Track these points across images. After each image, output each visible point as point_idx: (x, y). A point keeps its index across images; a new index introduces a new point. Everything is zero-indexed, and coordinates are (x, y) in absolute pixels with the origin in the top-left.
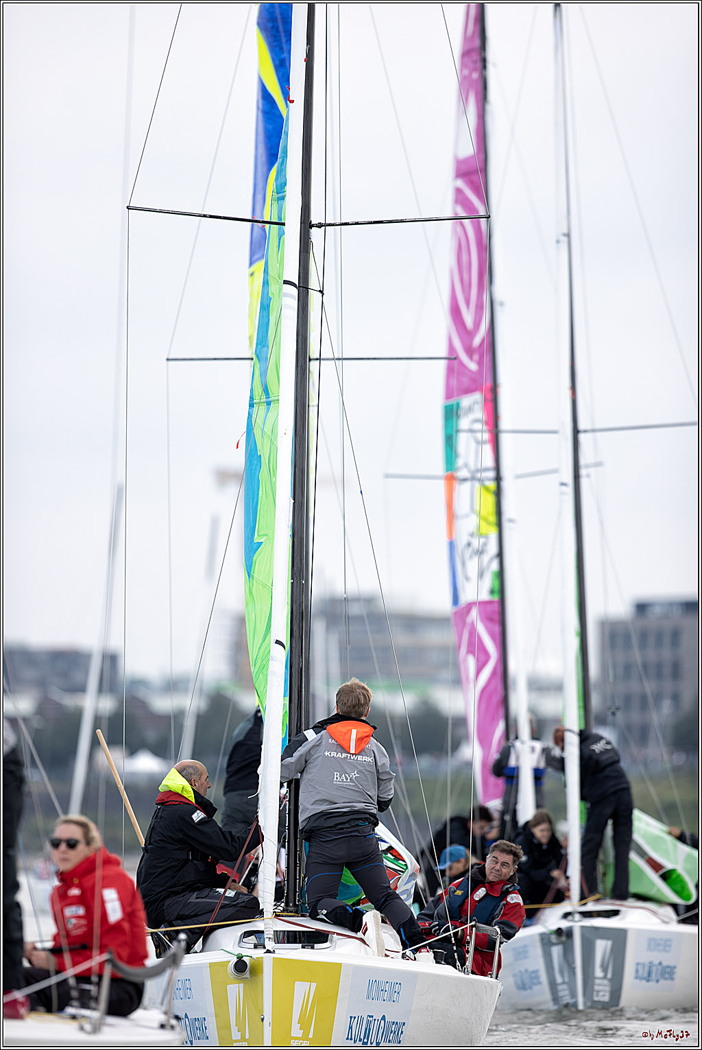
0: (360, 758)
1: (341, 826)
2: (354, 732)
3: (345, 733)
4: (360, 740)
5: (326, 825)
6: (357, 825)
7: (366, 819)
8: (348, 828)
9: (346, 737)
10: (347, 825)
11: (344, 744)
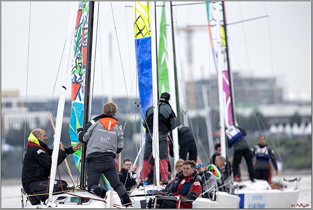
0: (111, 132)
1: (102, 158)
2: (110, 122)
3: (107, 122)
4: (112, 126)
5: (96, 157)
6: (108, 157)
7: (111, 155)
8: (104, 158)
9: (107, 124)
10: (104, 157)
11: (106, 127)
